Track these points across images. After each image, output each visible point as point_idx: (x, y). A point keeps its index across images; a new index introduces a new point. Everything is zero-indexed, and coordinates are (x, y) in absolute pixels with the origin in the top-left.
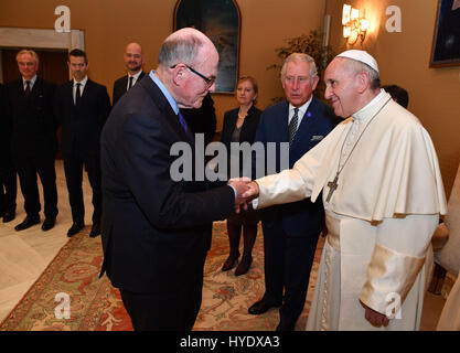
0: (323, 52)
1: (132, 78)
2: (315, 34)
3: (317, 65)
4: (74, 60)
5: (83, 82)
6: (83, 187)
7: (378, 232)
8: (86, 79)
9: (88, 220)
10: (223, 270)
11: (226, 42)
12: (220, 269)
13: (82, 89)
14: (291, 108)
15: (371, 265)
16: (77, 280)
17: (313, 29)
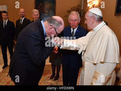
0: (82, 11)
1: (21, 20)
2: (79, 6)
3: (80, 15)
4: (4, 14)
5: (7, 21)
6: (7, 53)
7: (96, 67)
8: (7, 20)
9: (9, 63)
10: (50, 79)
11: (51, 9)
12: (49, 78)
13: (6, 23)
14: (72, 29)
15: (93, 77)
16: (5, 82)
17: (78, 4)
